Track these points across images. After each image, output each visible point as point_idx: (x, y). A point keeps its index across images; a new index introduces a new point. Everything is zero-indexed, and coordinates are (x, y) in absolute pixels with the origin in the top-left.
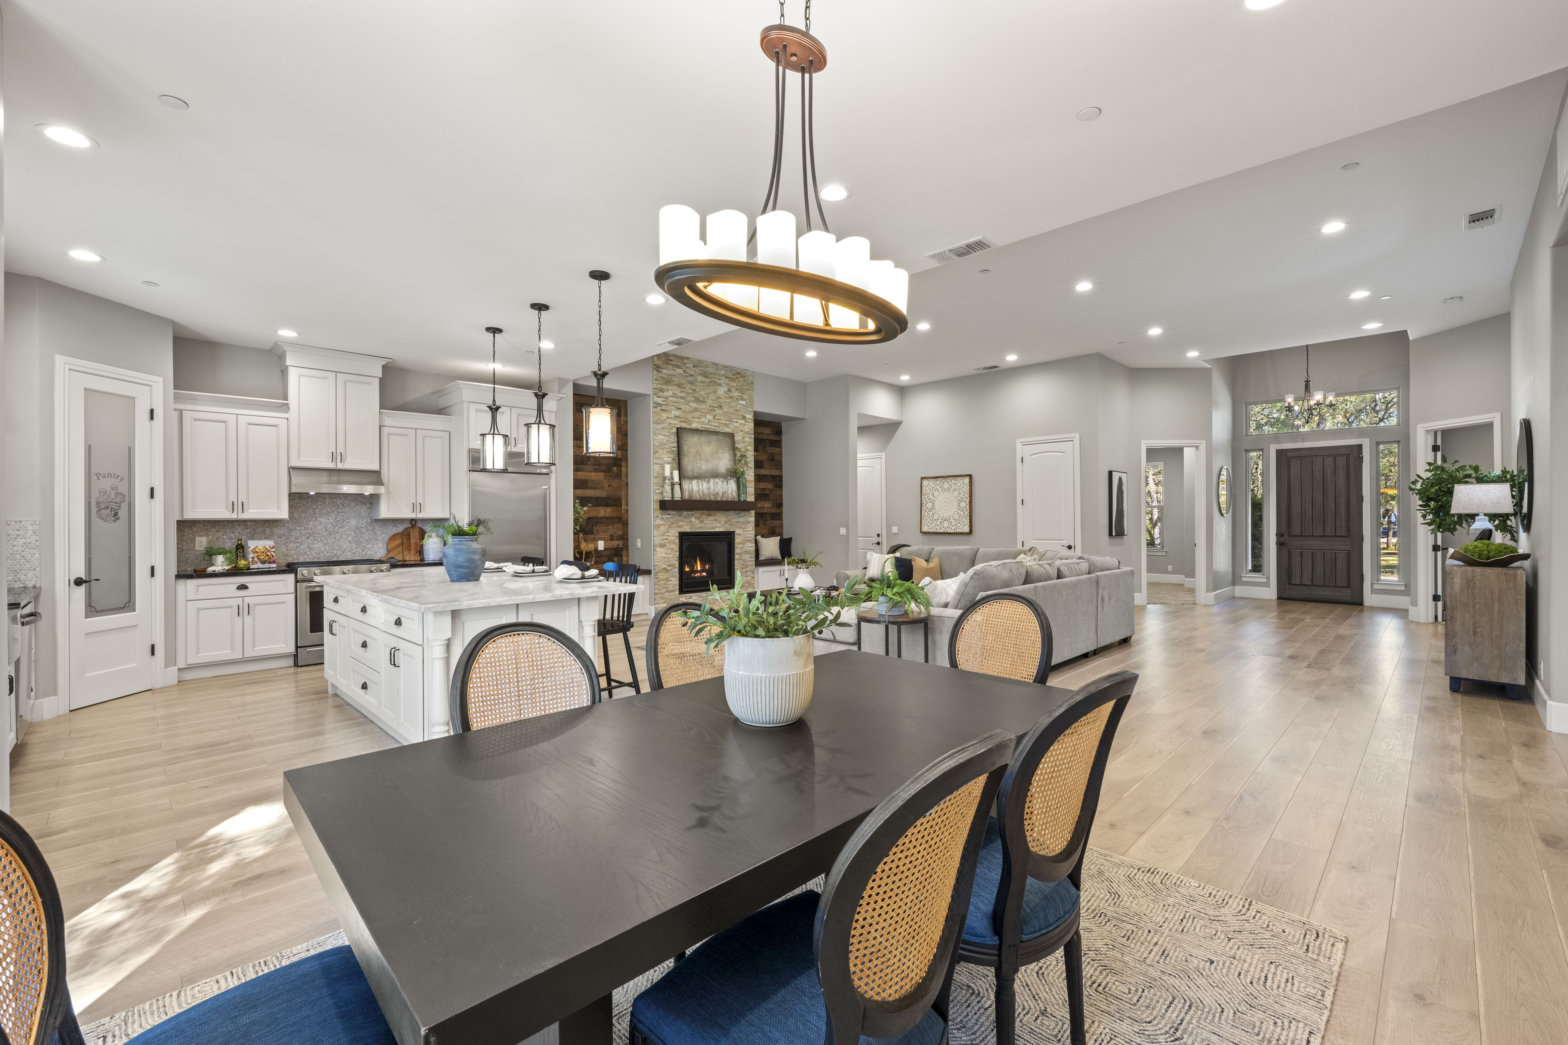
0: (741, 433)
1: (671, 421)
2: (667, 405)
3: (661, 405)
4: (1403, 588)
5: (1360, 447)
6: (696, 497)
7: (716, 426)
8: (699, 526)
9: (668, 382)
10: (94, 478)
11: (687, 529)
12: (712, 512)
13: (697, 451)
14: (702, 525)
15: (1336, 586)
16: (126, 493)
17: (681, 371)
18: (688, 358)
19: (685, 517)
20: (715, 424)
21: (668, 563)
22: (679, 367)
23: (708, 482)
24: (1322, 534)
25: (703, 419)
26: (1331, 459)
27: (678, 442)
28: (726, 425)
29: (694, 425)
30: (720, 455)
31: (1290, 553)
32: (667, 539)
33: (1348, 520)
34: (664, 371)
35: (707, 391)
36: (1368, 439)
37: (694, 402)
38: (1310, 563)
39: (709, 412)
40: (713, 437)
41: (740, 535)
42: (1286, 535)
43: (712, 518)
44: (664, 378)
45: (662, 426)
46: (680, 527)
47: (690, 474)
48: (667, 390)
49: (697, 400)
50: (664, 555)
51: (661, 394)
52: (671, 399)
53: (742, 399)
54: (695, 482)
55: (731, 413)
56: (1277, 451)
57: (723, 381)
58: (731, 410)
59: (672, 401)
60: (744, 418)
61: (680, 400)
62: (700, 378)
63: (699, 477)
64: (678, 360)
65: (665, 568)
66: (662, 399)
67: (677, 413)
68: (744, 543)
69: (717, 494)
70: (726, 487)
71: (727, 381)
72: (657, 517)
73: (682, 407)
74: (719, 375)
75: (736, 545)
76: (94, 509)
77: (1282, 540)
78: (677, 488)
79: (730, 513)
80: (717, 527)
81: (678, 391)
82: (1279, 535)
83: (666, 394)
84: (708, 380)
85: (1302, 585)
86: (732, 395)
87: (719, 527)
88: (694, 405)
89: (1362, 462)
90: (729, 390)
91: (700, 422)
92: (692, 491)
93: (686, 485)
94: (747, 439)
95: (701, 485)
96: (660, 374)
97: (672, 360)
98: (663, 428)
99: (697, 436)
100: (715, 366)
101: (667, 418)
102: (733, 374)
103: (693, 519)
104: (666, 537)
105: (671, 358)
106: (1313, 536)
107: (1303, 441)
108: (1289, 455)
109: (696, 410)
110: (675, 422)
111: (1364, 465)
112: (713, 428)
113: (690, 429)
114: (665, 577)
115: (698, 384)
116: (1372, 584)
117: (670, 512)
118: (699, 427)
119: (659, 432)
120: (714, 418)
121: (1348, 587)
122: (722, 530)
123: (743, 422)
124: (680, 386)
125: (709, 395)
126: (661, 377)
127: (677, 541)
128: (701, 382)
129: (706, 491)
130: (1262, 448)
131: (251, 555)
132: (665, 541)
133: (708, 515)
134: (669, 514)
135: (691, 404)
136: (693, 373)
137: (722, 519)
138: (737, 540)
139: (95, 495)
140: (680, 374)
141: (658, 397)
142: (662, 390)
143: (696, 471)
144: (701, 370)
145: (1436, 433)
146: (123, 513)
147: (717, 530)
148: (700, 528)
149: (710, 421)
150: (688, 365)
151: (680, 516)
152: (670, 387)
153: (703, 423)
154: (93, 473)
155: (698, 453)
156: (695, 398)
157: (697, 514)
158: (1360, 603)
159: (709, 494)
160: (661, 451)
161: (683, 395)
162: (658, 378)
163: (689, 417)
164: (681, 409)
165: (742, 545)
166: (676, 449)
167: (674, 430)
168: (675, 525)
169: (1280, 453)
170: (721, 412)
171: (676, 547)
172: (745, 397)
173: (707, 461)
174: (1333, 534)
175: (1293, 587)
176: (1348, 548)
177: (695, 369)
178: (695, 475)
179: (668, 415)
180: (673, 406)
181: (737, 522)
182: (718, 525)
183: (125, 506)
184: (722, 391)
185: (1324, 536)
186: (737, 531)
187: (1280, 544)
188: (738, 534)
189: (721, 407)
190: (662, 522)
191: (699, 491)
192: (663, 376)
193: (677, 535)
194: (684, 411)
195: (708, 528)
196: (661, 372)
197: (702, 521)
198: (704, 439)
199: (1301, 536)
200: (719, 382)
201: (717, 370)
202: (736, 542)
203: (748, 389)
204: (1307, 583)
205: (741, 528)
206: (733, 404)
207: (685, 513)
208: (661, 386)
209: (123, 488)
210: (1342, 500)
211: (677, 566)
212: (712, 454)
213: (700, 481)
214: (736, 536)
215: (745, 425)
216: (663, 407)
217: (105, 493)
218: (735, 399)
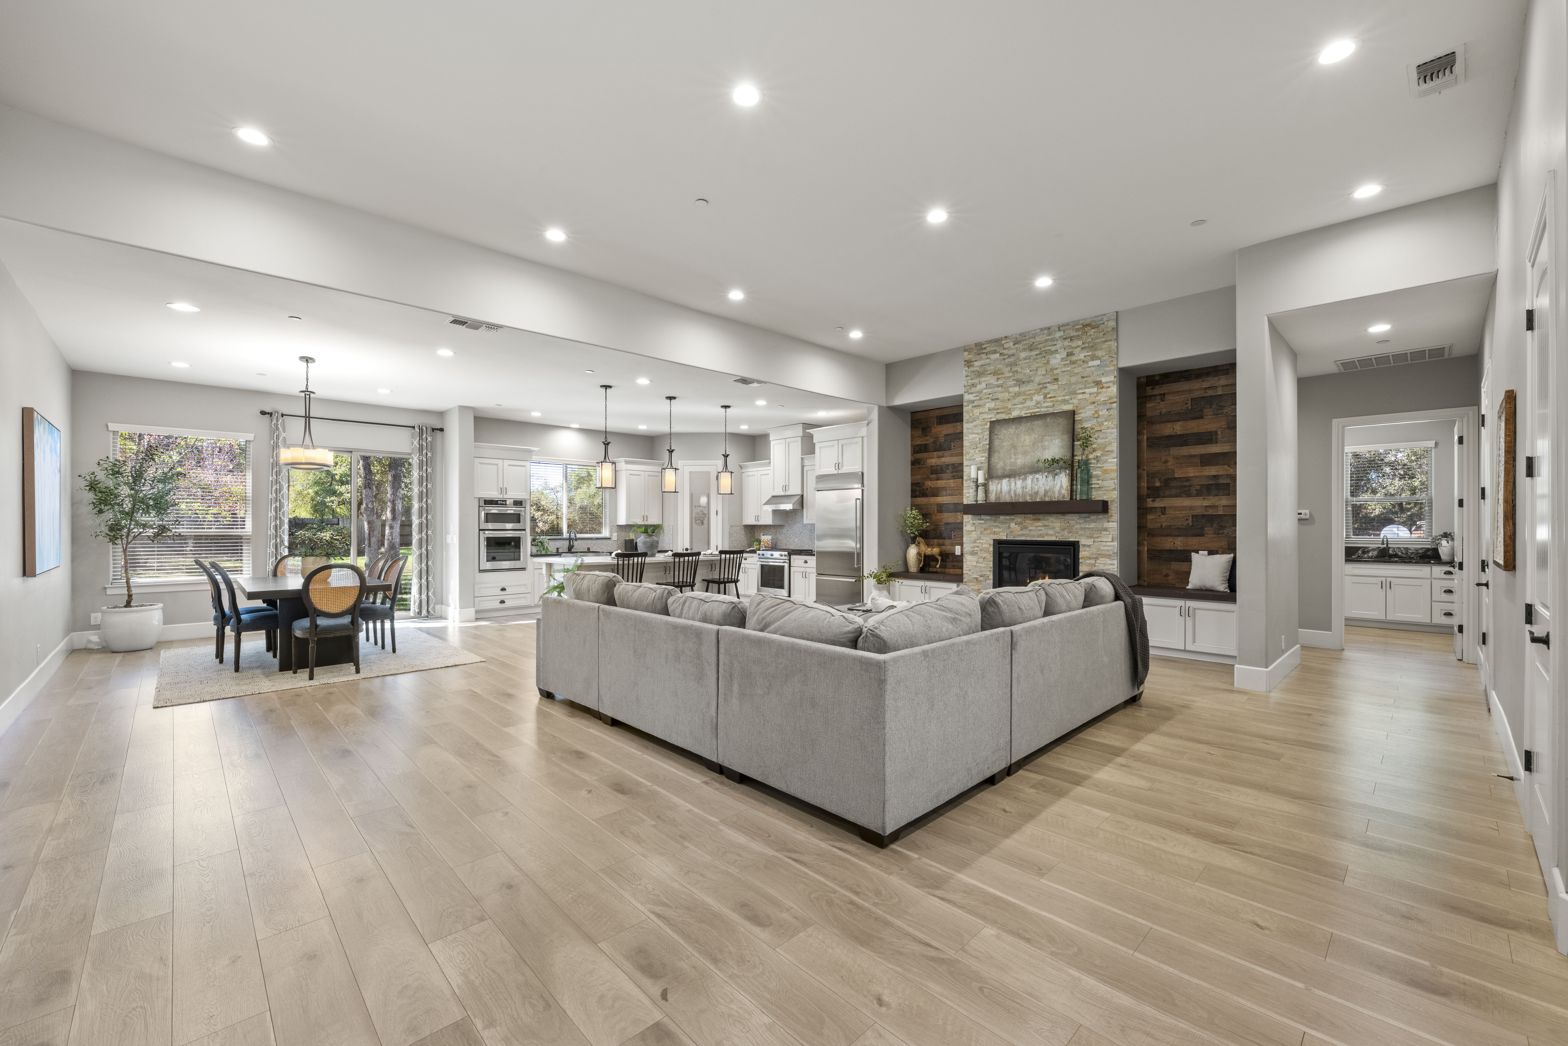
0: (1092, 407)
1: (985, 416)
2: (980, 399)
3: (973, 402)
6: (1006, 498)
7: (1047, 407)
8: (1020, 533)
9: (980, 374)
10: (694, 508)
11: (1003, 537)
12: (1041, 516)
13: (1012, 445)
14: (1024, 532)
16: (707, 513)
17: (997, 356)
18: (1006, 337)
19: (1002, 523)
20: (1046, 404)
21: (979, 573)
22: (995, 352)
23: (1025, 479)
25: (1028, 403)
27: (990, 437)
28: (1065, 402)
29: (1015, 414)
30: (1046, 443)
32: (978, 547)
34: (976, 364)
35: (1034, 367)
37: (1015, 385)
39: (1038, 392)
40: (1036, 423)
41: (1089, 546)
43: (1039, 524)
44: (977, 371)
45: (974, 423)
46: (995, 533)
47: (1000, 472)
48: (980, 383)
49: (1020, 383)
50: (975, 564)
51: (973, 390)
52: (985, 391)
53: (1094, 358)
54: (1005, 481)
55: (1073, 384)
57: (1060, 344)
58: (1073, 379)
59: (985, 394)
60: (1098, 383)
61: (996, 389)
62: (1023, 355)
63: (1011, 475)
64: (994, 344)
65: (977, 579)
66: (974, 395)
67: (992, 405)
68: (1096, 558)
69: (1037, 493)
70: (1052, 483)
71: (1066, 343)
72: (969, 522)
73: (999, 396)
74: (1053, 340)
75: (1080, 561)
76: (694, 520)
78: (981, 489)
79: (1068, 517)
80: (1047, 535)
81: (992, 380)
83: (979, 387)
84: (1034, 353)
86: (1074, 358)
87: (1051, 535)
88: (1017, 389)
90: (1070, 354)
91: (1024, 407)
92: (1001, 492)
93: (993, 487)
94: (1103, 412)
95: (1013, 484)
96: (972, 369)
97: (985, 348)
98: (975, 426)
99: (1014, 427)
100: (1046, 332)
101: (981, 413)
102: (1077, 330)
103: (1013, 525)
104: (978, 545)
105: (984, 346)
109: (1018, 394)
110: (990, 416)
112: (1043, 410)
113: (1009, 419)
114: (976, 588)
115: (1021, 362)
117: (983, 517)
118: (1023, 414)
119: (970, 431)
120: (1045, 397)
122: (1053, 538)
123: (1095, 390)
124: (995, 373)
125: (1037, 370)
126: (974, 372)
127: (991, 549)
128: (1025, 359)
129: (1019, 491)
131: (762, 543)
132: (976, 549)
133: (1034, 520)
134: (982, 520)
135: (1011, 389)
136: (1014, 351)
137: (1055, 525)
138: (1083, 553)
139: (694, 515)
140: (997, 359)
141: (969, 394)
142: (973, 385)
143: (1008, 468)
144: (1024, 345)
146: (705, 522)
147: (1046, 538)
148: (1023, 535)
149: (1038, 403)
150: (1006, 346)
151: (995, 521)
152: (983, 379)
153: (1028, 408)
154: (693, 505)
155: (1014, 447)
156: (1017, 380)
157: (1019, 518)
159: (1024, 495)
160: (972, 451)
161: (1000, 382)
162: (969, 374)
163: (1009, 405)
164: (997, 399)
165: (1092, 561)
166: (988, 446)
167: (989, 424)
168: (989, 532)
170: (1056, 387)
171: (990, 557)
172: (1099, 353)
173: (1025, 453)
177: (1016, 346)
178: (1006, 473)
179: (981, 410)
180: (988, 398)
181: (1082, 529)
182: (1051, 532)
183: (706, 519)
184: (1056, 360)
186: (1083, 541)
188: (1084, 545)
189: (1056, 380)
190: (973, 528)
191: (1010, 491)
192: (975, 369)
193: (992, 542)
194: (1003, 401)
195: (1034, 536)
196: (973, 366)
197: (1026, 528)
198: (1023, 427)
200: (1053, 348)
201: (1050, 335)
202: (1080, 556)
203: (1106, 341)
205: (1090, 537)
206: (1076, 371)
207: (1002, 518)
208: (973, 381)
209: (706, 511)
211: (991, 577)
212: (1034, 444)
213: (1012, 480)
214: (1081, 549)
215: (1100, 393)
216: (976, 404)
217: (698, 513)
218: (1080, 363)
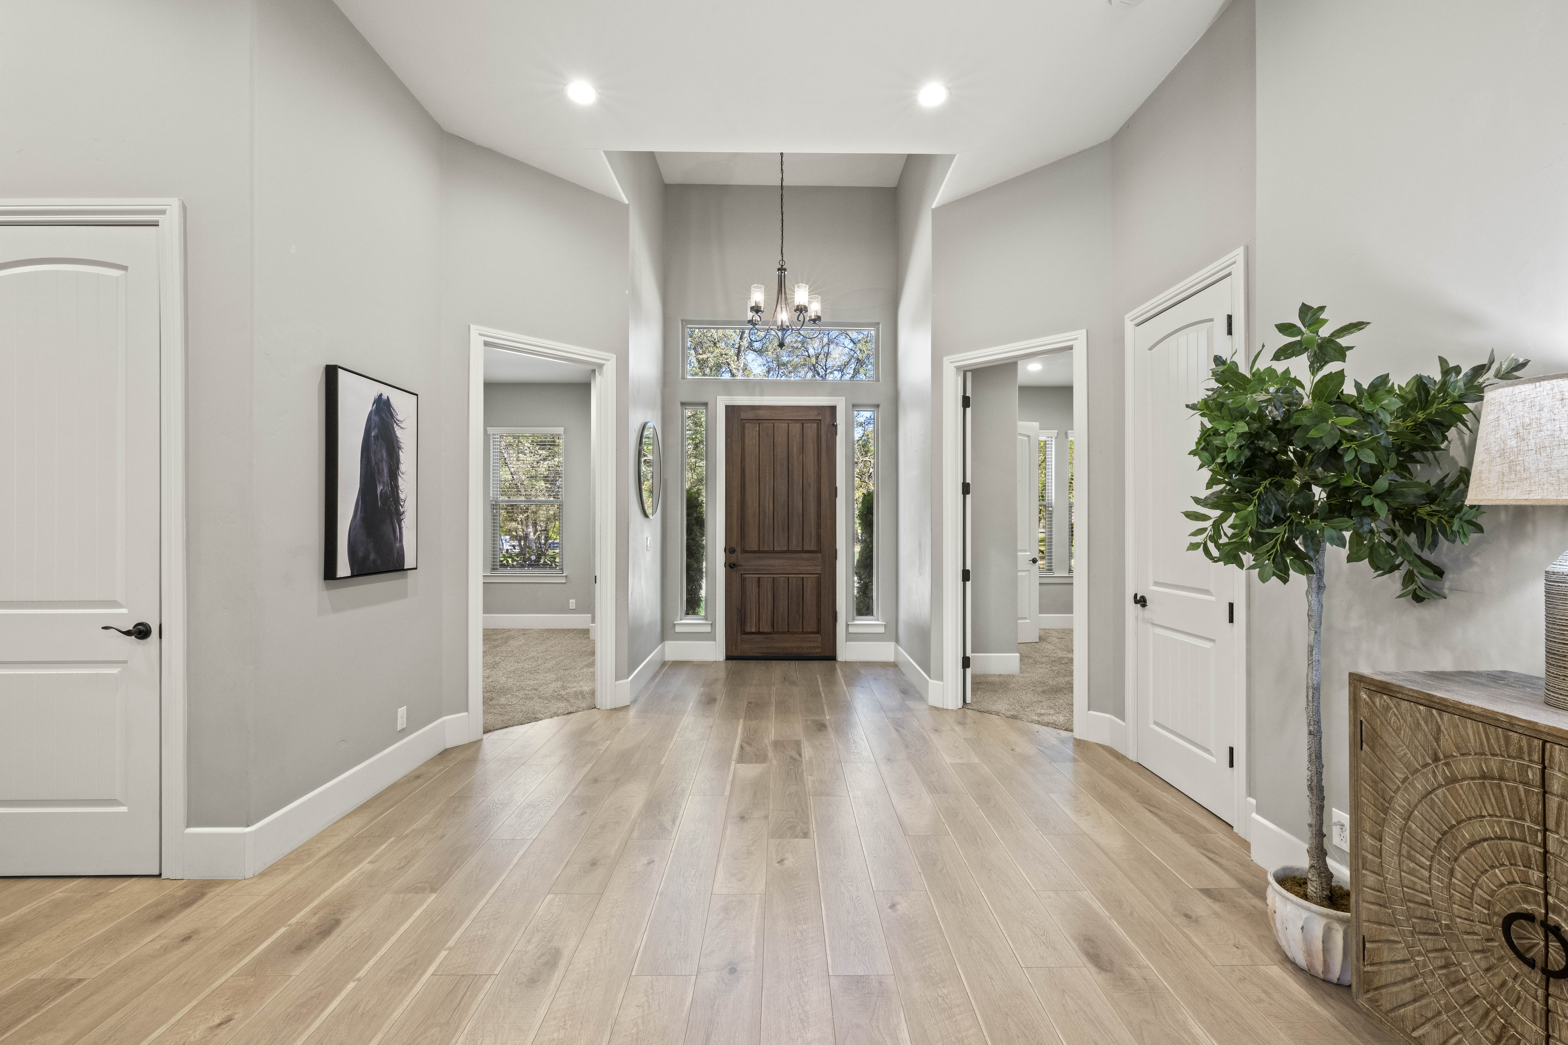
4: (882, 630)
5: (833, 409)
15: (803, 633)
24: (785, 549)
26: (798, 426)
31: (743, 580)
33: (819, 526)
36: (843, 398)
38: (770, 595)
42: (739, 550)
56: (727, 407)
77: (733, 559)
82: (729, 550)
85: (759, 633)
89: (836, 434)
106: (774, 552)
107: (762, 394)
108: (744, 415)
111: (838, 438)
116: (847, 626)
121: (818, 632)
130: (704, 400)
145: (965, 372)
158: (832, 657)
169: (731, 411)
174: (800, 549)
175: (746, 636)
176: (818, 570)
185: (788, 551)
187: (730, 566)
199: (759, 552)
204: (766, 630)
210: (811, 493)
